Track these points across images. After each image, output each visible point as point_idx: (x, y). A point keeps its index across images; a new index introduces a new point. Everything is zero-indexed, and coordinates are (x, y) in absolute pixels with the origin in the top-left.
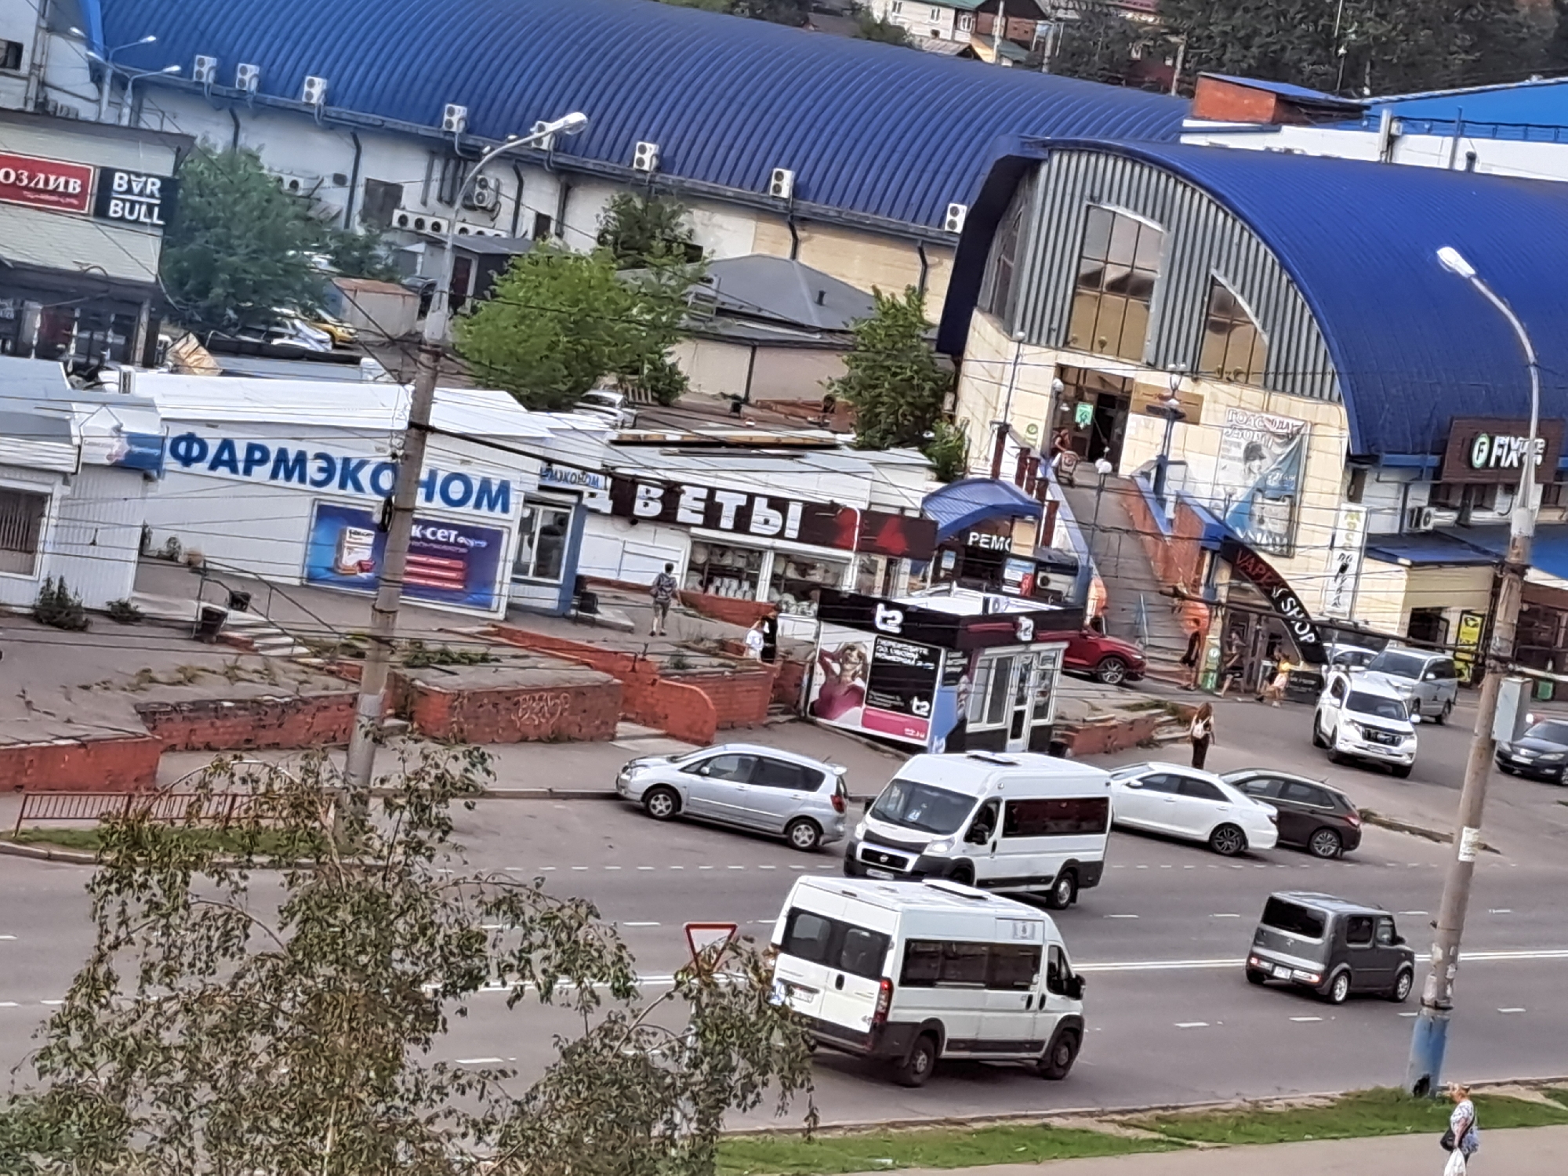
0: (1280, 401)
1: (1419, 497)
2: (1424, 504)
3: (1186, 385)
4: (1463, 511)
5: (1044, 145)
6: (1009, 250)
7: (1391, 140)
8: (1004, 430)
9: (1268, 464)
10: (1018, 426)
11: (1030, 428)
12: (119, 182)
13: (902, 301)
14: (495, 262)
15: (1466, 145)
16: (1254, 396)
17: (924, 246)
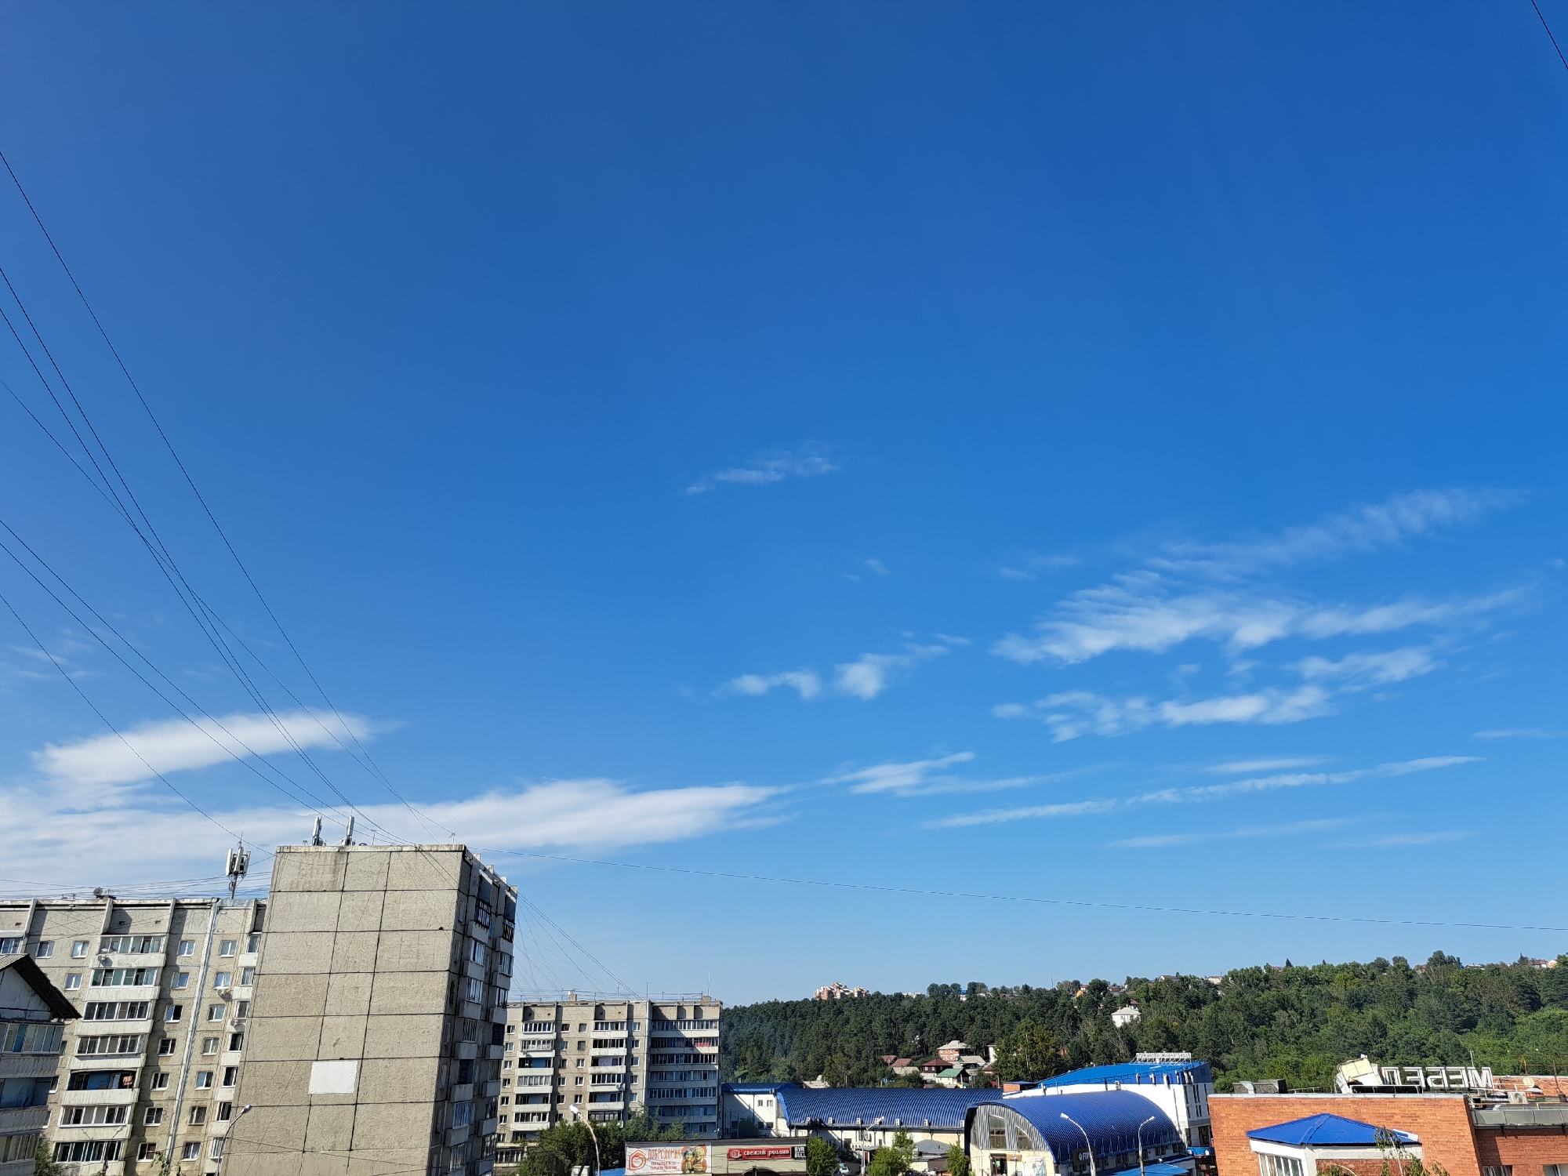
0: (1037, 1153)
1: (1071, 1169)
2: (1072, 1170)
3: (1017, 1153)
4: (1081, 1171)
5: (977, 1104)
6: (975, 1129)
7: (1045, 1090)
8: (983, 1171)
9: (1038, 1168)
10: (986, 1170)
11: (988, 1169)
12: (796, 1149)
13: (956, 1145)
14: (873, 1152)
15: (1060, 1088)
16: (1031, 1153)
17: (958, 1132)
